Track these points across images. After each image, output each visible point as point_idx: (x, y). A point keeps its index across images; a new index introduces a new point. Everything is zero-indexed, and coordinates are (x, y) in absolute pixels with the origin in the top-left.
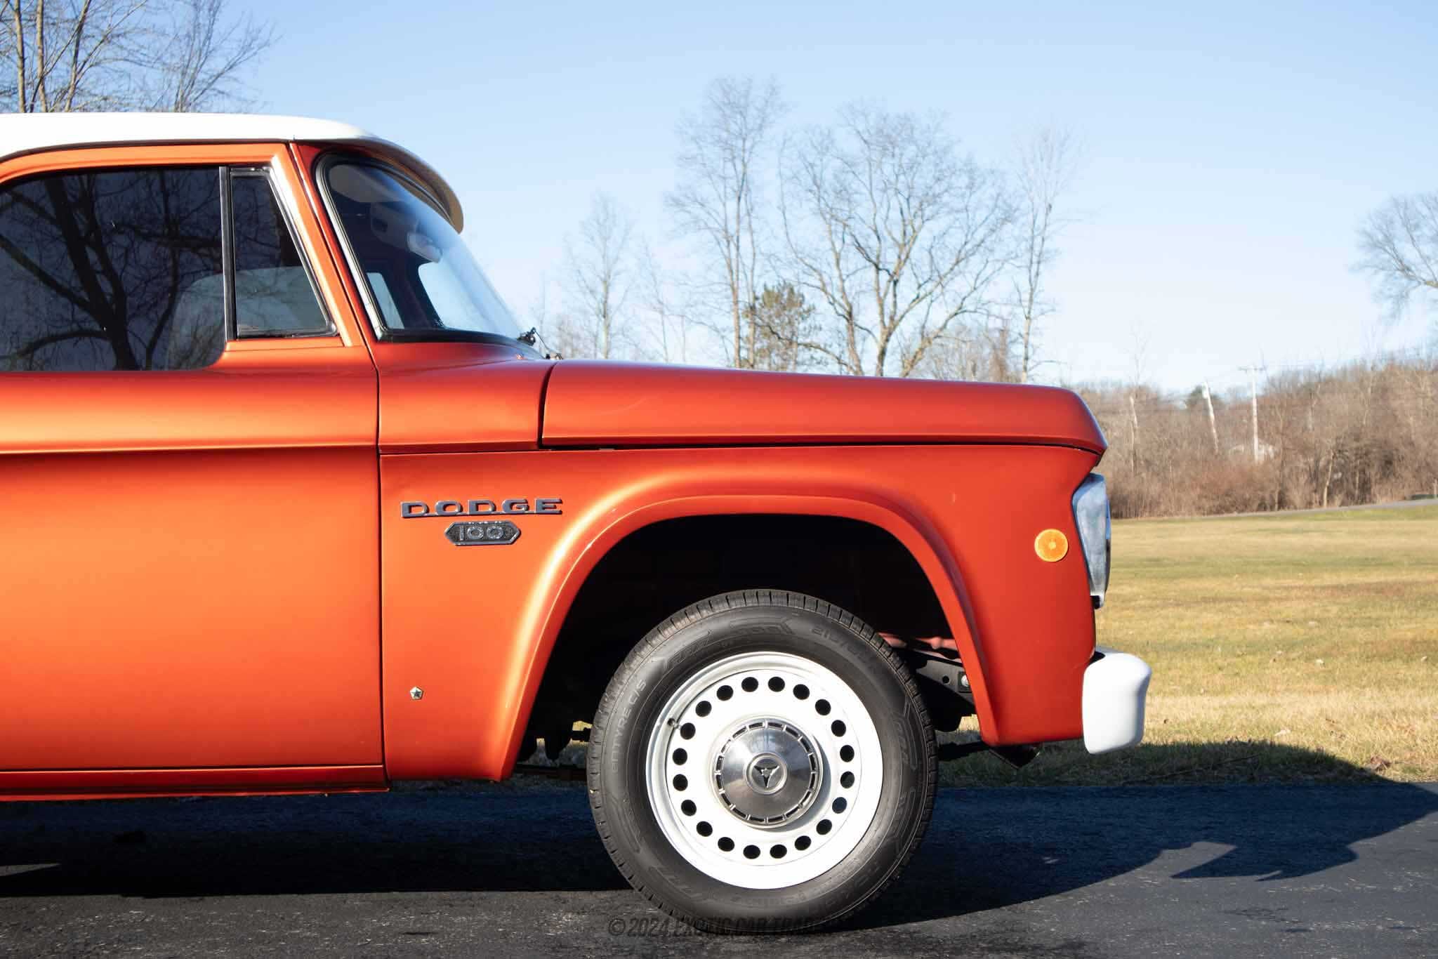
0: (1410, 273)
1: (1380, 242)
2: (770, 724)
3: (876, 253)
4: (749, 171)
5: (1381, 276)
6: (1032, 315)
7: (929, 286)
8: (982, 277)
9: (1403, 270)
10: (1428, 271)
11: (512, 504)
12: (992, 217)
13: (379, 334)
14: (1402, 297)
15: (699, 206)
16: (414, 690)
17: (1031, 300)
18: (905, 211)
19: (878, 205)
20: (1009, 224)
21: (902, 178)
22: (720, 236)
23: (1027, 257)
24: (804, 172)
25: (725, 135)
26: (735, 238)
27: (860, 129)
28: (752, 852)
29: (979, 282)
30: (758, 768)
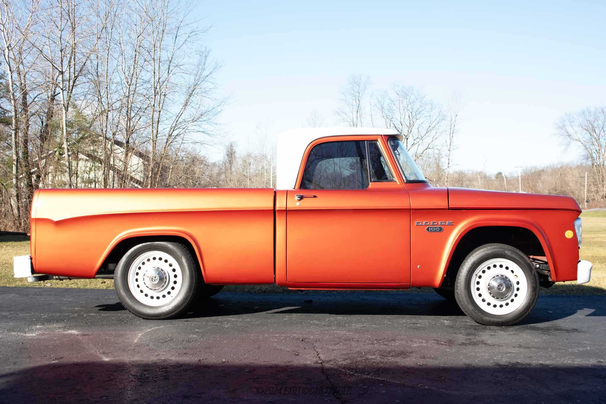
0: (571, 137)
1: (562, 127)
2: (501, 276)
3: (401, 130)
4: (360, 103)
5: (562, 137)
6: (451, 150)
7: (418, 140)
8: (435, 137)
9: (569, 136)
10: (577, 136)
11: (442, 223)
12: (438, 119)
13: (405, 182)
14: (568, 144)
15: (344, 114)
16: (419, 266)
17: (450, 144)
18: (410, 116)
19: (402, 114)
20: (444, 121)
21: (409, 106)
22: (351, 123)
23: (449, 131)
24: (378, 103)
25: (353, 92)
26: (356, 124)
27: (396, 90)
28: (495, 306)
29: (434, 139)
30: (498, 286)
